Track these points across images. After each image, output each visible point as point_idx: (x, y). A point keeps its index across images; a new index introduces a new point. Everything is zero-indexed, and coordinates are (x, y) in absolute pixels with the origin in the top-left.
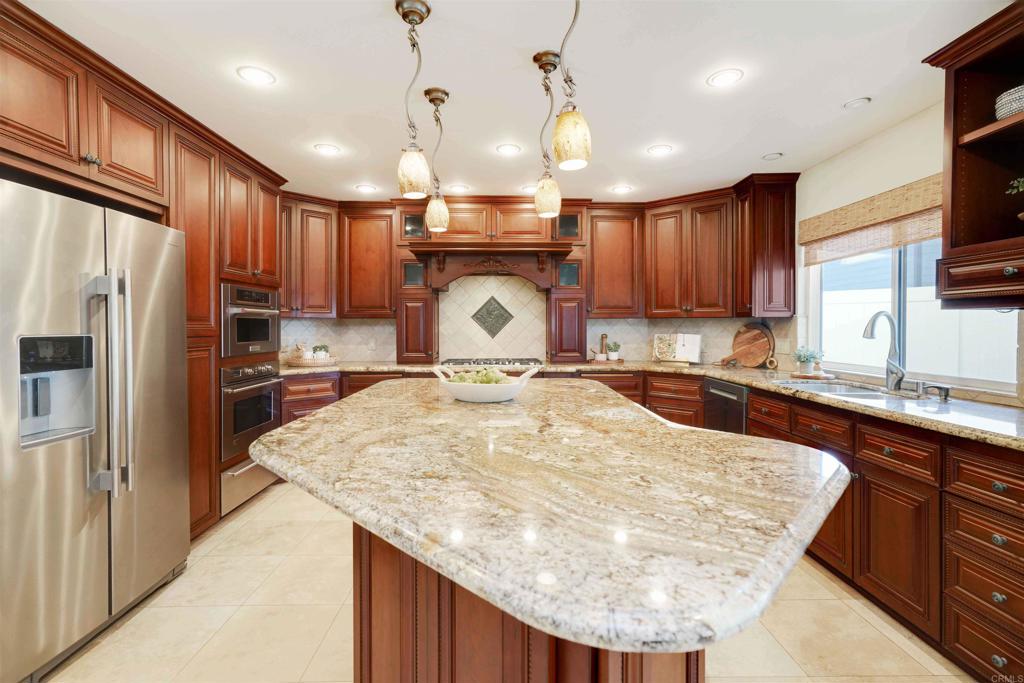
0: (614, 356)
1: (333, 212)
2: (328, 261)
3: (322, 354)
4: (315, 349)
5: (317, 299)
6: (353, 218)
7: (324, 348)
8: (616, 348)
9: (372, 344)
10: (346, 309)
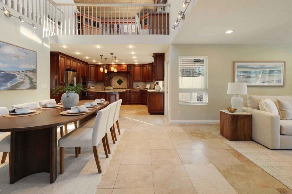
0: (138, 88)
1: (95, 66)
2: (94, 73)
3: (93, 87)
4: (92, 87)
5: (92, 79)
6: (98, 67)
7: (94, 87)
8: (138, 87)
9: (101, 86)
10: (97, 80)
